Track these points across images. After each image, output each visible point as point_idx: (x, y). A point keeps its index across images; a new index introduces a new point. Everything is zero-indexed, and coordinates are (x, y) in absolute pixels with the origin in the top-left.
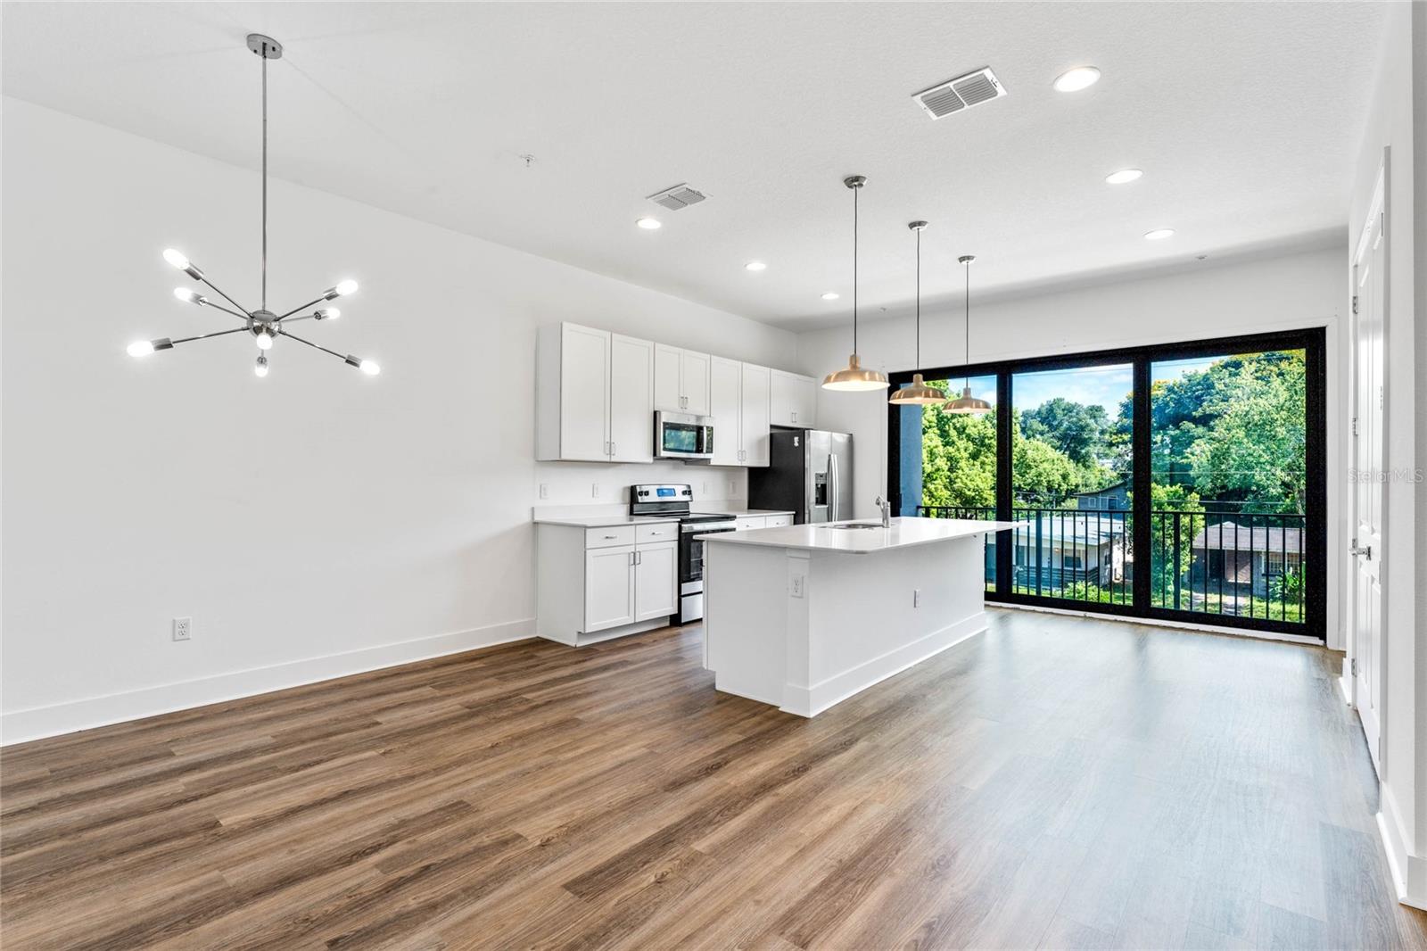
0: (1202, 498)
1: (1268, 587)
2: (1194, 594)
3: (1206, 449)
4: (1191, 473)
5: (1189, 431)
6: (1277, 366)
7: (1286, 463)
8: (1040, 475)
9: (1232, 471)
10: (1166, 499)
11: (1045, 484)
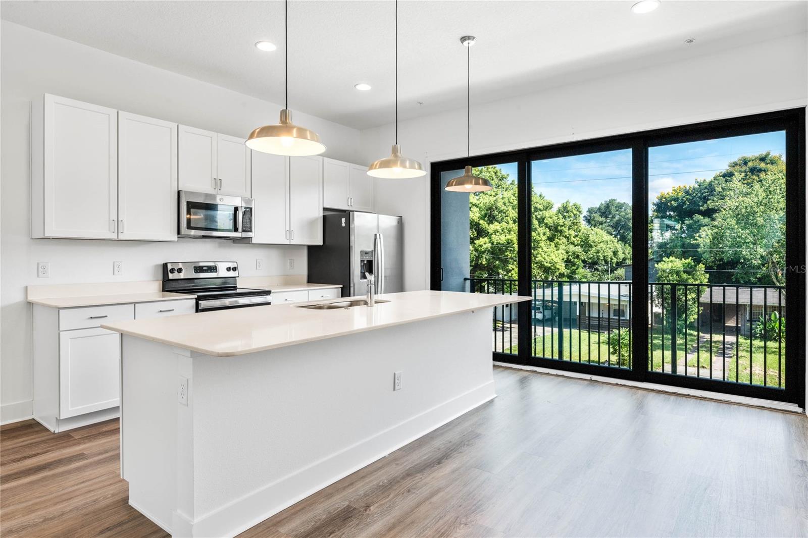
0: (706, 268)
1: (751, 329)
2: (701, 334)
3: (709, 234)
4: (699, 250)
5: (698, 221)
6: (758, 176)
7: (764, 243)
8: (598, 252)
9: (727, 249)
10: (682, 269)
11: (602, 258)
